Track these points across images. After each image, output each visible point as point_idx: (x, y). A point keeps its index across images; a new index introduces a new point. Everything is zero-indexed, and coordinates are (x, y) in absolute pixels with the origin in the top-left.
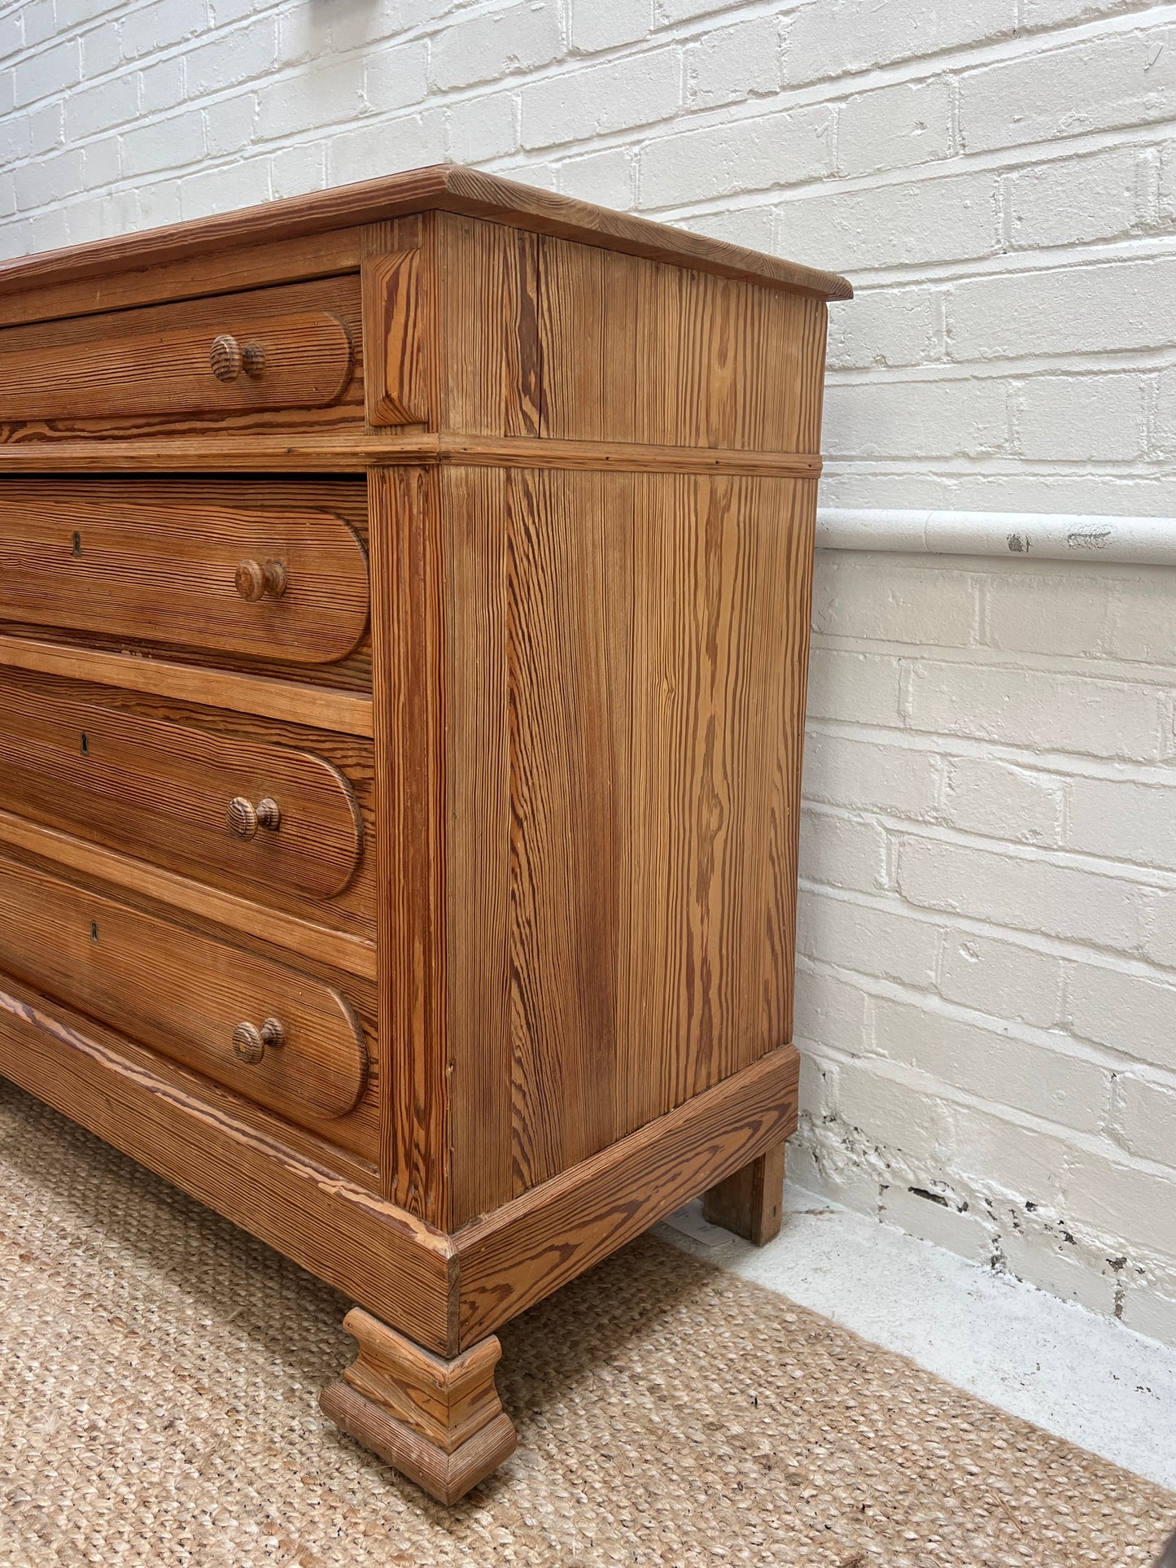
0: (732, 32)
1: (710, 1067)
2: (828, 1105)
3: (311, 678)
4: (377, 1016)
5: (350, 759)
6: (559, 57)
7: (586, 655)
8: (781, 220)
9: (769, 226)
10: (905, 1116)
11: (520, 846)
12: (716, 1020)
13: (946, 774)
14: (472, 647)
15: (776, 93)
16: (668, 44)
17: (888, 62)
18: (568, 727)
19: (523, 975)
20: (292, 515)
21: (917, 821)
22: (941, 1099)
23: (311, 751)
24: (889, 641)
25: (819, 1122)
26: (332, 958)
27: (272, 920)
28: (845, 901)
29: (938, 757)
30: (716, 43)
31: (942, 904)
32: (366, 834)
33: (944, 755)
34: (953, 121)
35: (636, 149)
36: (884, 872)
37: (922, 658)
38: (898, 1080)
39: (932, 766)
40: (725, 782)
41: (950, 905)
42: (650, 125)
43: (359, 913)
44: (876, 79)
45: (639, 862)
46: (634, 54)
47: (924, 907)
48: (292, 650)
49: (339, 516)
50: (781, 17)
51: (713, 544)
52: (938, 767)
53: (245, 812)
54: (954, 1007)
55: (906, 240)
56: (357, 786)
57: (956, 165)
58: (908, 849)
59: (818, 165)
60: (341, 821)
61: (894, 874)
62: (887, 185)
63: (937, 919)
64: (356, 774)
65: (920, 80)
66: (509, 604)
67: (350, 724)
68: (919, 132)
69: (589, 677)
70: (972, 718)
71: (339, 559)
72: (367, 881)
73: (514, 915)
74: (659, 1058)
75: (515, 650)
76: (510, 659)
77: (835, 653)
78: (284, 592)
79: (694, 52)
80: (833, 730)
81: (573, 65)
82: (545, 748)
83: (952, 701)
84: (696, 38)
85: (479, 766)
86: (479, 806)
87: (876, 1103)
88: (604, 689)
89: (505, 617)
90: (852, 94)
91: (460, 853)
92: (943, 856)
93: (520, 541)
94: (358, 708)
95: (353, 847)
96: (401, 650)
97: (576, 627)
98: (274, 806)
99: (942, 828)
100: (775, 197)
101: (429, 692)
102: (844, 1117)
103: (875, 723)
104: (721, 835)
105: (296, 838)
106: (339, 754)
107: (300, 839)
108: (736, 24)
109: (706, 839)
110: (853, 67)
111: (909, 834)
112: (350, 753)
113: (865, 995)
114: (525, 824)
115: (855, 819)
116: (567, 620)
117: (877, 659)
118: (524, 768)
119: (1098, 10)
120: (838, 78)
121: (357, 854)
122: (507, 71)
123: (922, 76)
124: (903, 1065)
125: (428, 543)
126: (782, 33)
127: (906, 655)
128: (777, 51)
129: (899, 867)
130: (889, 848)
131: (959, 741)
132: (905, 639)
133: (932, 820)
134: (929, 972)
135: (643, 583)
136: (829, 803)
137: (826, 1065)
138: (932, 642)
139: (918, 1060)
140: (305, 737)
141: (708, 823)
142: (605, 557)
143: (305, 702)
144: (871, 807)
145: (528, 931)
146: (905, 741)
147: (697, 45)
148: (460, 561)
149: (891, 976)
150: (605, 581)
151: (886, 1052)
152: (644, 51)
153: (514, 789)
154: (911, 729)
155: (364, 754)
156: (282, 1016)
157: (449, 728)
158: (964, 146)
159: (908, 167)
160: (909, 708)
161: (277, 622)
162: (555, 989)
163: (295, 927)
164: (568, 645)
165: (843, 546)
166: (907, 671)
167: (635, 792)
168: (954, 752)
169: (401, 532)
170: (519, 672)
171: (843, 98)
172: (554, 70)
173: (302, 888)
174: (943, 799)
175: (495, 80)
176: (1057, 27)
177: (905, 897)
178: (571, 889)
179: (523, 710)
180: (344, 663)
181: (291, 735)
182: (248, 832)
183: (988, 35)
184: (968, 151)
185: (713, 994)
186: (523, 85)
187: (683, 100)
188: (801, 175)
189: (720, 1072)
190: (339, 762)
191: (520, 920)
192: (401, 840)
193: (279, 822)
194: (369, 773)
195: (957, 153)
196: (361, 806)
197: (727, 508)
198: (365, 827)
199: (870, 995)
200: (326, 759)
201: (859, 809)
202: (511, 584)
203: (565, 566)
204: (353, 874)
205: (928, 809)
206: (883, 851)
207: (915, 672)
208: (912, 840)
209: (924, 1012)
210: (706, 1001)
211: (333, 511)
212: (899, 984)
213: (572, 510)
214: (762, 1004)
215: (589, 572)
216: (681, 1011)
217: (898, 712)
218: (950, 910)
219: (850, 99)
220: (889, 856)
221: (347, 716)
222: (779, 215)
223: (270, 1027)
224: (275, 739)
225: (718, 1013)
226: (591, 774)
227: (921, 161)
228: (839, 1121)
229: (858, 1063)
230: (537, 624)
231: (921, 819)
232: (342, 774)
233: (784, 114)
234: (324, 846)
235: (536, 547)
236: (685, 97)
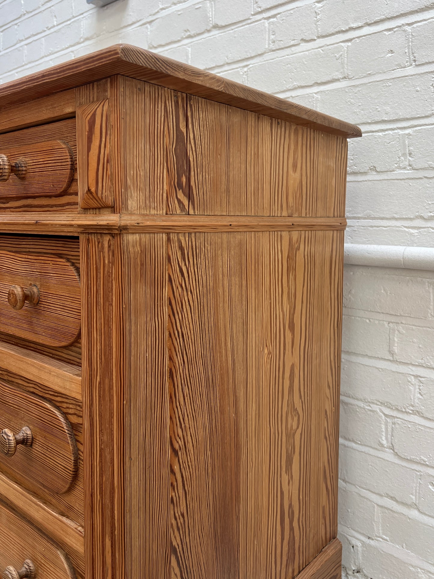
0: (292, 12)
1: (294, 566)
2: (355, 564)
3: (53, 354)
4: (84, 574)
5: (71, 410)
6: (208, 29)
7: (219, 339)
8: (319, 100)
9: (312, 103)
10: (400, 576)
11: (176, 468)
12: (297, 539)
13: (417, 387)
14: (143, 347)
15: (315, 40)
16: (260, 20)
17: (373, 22)
18: (208, 386)
19: (179, 550)
20: (43, 258)
21: (402, 411)
22: (421, 569)
23: (50, 401)
24: (382, 313)
25: (350, 573)
26: (59, 533)
27: (28, 501)
28: (362, 452)
29: (413, 377)
30: (284, 18)
31: (418, 459)
32: (79, 458)
33: (416, 376)
34: (408, 49)
35: (246, 69)
36: (384, 438)
37: (402, 323)
38: (395, 555)
39: (409, 382)
40: (300, 400)
41: (423, 460)
42: (252, 58)
43: (75, 507)
44: (367, 30)
45: (252, 459)
46: (244, 25)
47: (407, 459)
48: (42, 337)
49: (68, 260)
50: (316, 4)
51: (291, 268)
52: (413, 383)
53: (9, 440)
54: (427, 517)
55: (385, 108)
56: (74, 428)
57: (411, 70)
58: (397, 426)
59: (337, 73)
60: (65, 449)
61: (390, 440)
62: (374, 82)
63: (415, 467)
64: (74, 419)
65: (390, 30)
66: (169, 316)
67: (70, 390)
68: (390, 55)
69: (221, 353)
70: (431, 357)
71: (67, 286)
72: (80, 488)
73: (172, 512)
74: (265, 572)
75: (173, 343)
76: (170, 350)
77: (353, 318)
78: (38, 303)
79: (273, 23)
80: (354, 359)
81: (215, 32)
82: (192, 401)
83: (420, 347)
84: (274, 16)
85: (148, 422)
86: (148, 448)
87: (383, 566)
88: (230, 359)
89: (166, 324)
90: (354, 38)
91: (135, 481)
92: (417, 432)
93: (176, 277)
94: (73, 381)
95: (71, 467)
96: (97, 348)
97: (213, 325)
98: (29, 432)
99: (416, 416)
100: (315, 89)
101: (114, 377)
102: (364, 571)
103: (376, 356)
104: (299, 431)
105: (41, 454)
106: (65, 405)
107: (43, 455)
108: (294, 9)
109: (290, 435)
110: (354, 25)
111: (397, 418)
112: (71, 406)
113: (375, 505)
114: (180, 453)
115: (367, 407)
116: (206, 320)
117: (377, 322)
118: (179, 417)
120: (346, 31)
121: (73, 471)
122: (184, 37)
123: (391, 27)
124: (398, 547)
125: (114, 282)
126: (317, 11)
127: (392, 321)
128: (315, 20)
129: (392, 436)
130: (386, 425)
131: (424, 369)
132: (391, 312)
133: (410, 412)
134: (411, 496)
135: (252, 294)
136: (352, 397)
137: (354, 542)
138: (407, 315)
139: (406, 545)
140: (47, 392)
141: (292, 426)
142: (230, 281)
143: (45, 372)
144: (376, 402)
145: (182, 520)
146: (394, 367)
147: (275, 19)
148: (135, 292)
149: (389, 496)
150: (230, 295)
151: (388, 538)
152: (249, 24)
153: (172, 432)
154: (397, 361)
155: (78, 408)
156: (34, 560)
157: (127, 402)
158: (415, 61)
159: (385, 72)
160: (396, 349)
161: (34, 320)
162: (200, 551)
163: (40, 509)
164: (207, 335)
165: (357, 263)
166: (394, 330)
167: (249, 417)
168: (422, 375)
169: (99, 274)
170: (175, 357)
171: (350, 40)
172: (206, 35)
173: (44, 486)
174: (416, 401)
175: (179, 41)
177: (396, 453)
178: (210, 486)
179: (178, 380)
180: (70, 348)
181: (40, 389)
182: (10, 452)
183: (426, 5)
184: (417, 63)
185: (295, 524)
186: (192, 42)
187: (268, 45)
188: (328, 78)
189: (299, 567)
190: (65, 411)
191: (177, 515)
192: (98, 470)
193: (32, 443)
194: (79, 421)
195: (411, 65)
196: (77, 441)
197: (298, 248)
198: (79, 454)
199: (378, 505)
200: (58, 408)
201: (369, 402)
202: (170, 303)
203: (205, 289)
204: (71, 483)
205: (408, 405)
206: (383, 426)
207: (398, 331)
208: (399, 421)
209: (409, 519)
210: (292, 529)
211: (65, 256)
212: (394, 501)
213: (209, 255)
214: (322, 520)
215: (220, 291)
216: (277, 538)
217: (390, 351)
218: (422, 462)
219: (353, 41)
220: (387, 429)
221: (68, 385)
222: (318, 98)
223: (27, 567)
224: (32, 390)
225: (298, 534)
226: (222, 412)
227: (392, 69)
228: (362, 573)
229: (372, 542)
230: (188, 325)
231: (404, 410)
232: (66, 419)
233: (319, 49)
234: (55, 463)
235: (187, 279)
236: (269, 44)
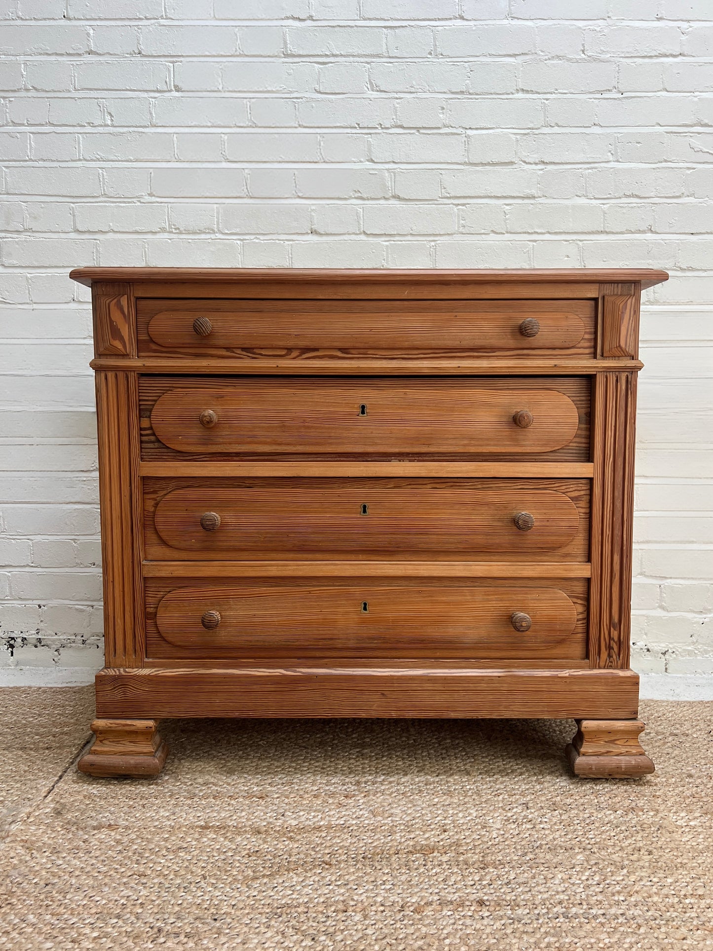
0: (481, 206)
6: (387, 197)
15: (504, 234)
16: (449, 204)
17: (553, 232)
30: (473, 209)
34: (581, 257)
35: (433, 243)
42: (440, 235)
44: (547, 237)
46: (431, 204)
50: (505, 206)
59: (524, 264)
65: (567, 241)
68: (566, 258)
79: (463, 210)
81: (393, 202)
84: (463, 205)
90: (538, 240)
108: (483, 204)
110: (539, 231)
119: (631, 231)
120: (532, 233)
122: (354, 196)
123: (568, 239)
126: (506, 212)
128: (504, 218)
147: (464, 207)
152: (435, 204)
171: (535, 241)
172: (382, 202)
175: (345, 199)
176: (617, 233)
183: (592, 230)
186: (364, 204)
219: (538, 242)
233: (509, 242)
236: (459, 227)
